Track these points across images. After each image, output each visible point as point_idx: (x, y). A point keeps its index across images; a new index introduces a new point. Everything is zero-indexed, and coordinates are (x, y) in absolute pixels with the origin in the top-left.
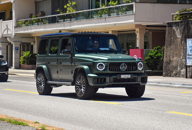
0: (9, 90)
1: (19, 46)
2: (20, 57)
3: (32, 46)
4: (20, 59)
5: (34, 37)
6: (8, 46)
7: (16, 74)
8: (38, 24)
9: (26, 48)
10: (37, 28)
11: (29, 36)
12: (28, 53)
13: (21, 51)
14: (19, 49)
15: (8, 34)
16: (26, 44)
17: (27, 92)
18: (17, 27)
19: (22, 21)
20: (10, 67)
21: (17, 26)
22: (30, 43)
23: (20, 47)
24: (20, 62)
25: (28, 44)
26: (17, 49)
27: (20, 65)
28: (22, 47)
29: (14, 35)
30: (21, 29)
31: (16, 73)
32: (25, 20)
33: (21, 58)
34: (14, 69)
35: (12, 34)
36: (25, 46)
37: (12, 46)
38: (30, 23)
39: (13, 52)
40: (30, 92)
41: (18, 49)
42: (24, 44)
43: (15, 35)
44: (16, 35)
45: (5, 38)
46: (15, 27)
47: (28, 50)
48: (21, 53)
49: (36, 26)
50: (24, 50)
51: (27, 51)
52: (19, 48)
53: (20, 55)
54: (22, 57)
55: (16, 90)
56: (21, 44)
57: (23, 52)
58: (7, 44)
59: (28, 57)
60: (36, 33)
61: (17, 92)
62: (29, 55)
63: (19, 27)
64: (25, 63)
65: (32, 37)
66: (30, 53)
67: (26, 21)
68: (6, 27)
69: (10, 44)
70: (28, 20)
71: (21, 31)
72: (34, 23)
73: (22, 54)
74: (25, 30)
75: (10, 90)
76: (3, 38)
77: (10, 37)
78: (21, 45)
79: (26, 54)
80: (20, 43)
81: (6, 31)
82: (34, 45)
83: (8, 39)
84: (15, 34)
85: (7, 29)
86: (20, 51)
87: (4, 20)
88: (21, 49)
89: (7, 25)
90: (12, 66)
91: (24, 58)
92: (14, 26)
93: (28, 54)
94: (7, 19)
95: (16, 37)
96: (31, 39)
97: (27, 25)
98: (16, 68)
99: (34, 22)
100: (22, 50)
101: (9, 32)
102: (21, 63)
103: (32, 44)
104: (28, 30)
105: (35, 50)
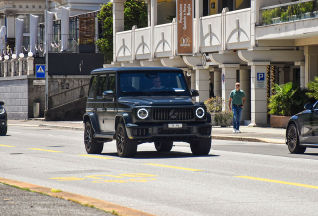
0: (248, 177)
1: (265, 71)
2: (269, 97)
3: (297, 71)
4: (268, 102)
5: (303, 46)
6: (241, 72)
7: (259, 139)
8: (313, 15)
9: (282, 75)
10: (309, 26)
11: (290, 46)
12: (288, 87)
13: (271, 83)
14: (266, 79)
15: (239, 42)
16: (283, 66)
17: (291, 184)
18: (261, 24)
19: (274, 9)
20: (245, 121)
21: (262, 22)
22: (293, 63)
23: (269, 73)
24: (269, 110)
25: (288, 66)
26: (260, 78)
27: (269, 116)
28: (272, 74)
29: (253, 43)
30: (270, 28)
31: (260, 135)
32: (279, 5)
33: (271, 100)
34: (254, 126)
35: (250, 41)
36: (281, 70)
37: (249, 71)
38: (291, 12)
39: (253, 86)
40: (298, 185)
41: (263, 79)
42: (277, 66)
43: (256, 45)
44: (258, 44)
45: (233, 52)
46: (256, 26)
47: (286, 81)
48: (269, 88)
49: (307, 19)
50: (277, 81)
51: (285, 83)
52: (266, 75)
53: (269, 92)
54: (273, 97)
55: (263, 179)
56: (269, 66)
57: (277, 85)
58: (238, 66)
59: (288, 97)
60: (306, 37)
61: (268, 183)
62: (290, 92)
63: (267, 24)
64: (281, 110)
65: (298, 49)
66: (294, 88)
67: (283, 7)
68: (235, 27)
69: (244, 65)
70: (287, 6)
71: (272, 34)
72: (304, 12)
73: (274, 90)
74: (280, 31)
75: (251, 178)
76: (227, 52)
77: (244, 50)
78: (269, 69)
79: (283, 89)
80: (269, 63)
81: (236, 35)
82: (301, 68)
83: (240, 54)
84: (256, 41)
85: (239, 30)
86: (269, 82)
87: (231, 10)
88: (269, 78)
89: (238, 22)
90: (251, 120)
91: (278, 99)
92: (253, 22)
93: (287, 90)
94: (237, 7)
95: (258, 49)
96: (295, 51)
97: (285, 19)
98: (259, 124)
99: (304, 9)
100: (274, 81)
101: (243, 38)
102: (272, 112)
103: (296, 64)
104: (287, 30)
105: (304, 81)
